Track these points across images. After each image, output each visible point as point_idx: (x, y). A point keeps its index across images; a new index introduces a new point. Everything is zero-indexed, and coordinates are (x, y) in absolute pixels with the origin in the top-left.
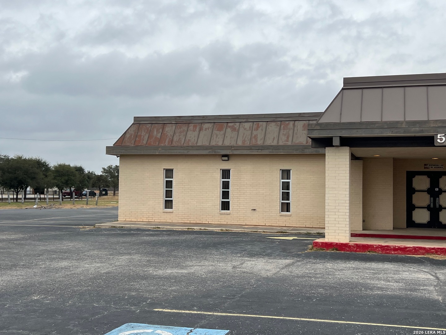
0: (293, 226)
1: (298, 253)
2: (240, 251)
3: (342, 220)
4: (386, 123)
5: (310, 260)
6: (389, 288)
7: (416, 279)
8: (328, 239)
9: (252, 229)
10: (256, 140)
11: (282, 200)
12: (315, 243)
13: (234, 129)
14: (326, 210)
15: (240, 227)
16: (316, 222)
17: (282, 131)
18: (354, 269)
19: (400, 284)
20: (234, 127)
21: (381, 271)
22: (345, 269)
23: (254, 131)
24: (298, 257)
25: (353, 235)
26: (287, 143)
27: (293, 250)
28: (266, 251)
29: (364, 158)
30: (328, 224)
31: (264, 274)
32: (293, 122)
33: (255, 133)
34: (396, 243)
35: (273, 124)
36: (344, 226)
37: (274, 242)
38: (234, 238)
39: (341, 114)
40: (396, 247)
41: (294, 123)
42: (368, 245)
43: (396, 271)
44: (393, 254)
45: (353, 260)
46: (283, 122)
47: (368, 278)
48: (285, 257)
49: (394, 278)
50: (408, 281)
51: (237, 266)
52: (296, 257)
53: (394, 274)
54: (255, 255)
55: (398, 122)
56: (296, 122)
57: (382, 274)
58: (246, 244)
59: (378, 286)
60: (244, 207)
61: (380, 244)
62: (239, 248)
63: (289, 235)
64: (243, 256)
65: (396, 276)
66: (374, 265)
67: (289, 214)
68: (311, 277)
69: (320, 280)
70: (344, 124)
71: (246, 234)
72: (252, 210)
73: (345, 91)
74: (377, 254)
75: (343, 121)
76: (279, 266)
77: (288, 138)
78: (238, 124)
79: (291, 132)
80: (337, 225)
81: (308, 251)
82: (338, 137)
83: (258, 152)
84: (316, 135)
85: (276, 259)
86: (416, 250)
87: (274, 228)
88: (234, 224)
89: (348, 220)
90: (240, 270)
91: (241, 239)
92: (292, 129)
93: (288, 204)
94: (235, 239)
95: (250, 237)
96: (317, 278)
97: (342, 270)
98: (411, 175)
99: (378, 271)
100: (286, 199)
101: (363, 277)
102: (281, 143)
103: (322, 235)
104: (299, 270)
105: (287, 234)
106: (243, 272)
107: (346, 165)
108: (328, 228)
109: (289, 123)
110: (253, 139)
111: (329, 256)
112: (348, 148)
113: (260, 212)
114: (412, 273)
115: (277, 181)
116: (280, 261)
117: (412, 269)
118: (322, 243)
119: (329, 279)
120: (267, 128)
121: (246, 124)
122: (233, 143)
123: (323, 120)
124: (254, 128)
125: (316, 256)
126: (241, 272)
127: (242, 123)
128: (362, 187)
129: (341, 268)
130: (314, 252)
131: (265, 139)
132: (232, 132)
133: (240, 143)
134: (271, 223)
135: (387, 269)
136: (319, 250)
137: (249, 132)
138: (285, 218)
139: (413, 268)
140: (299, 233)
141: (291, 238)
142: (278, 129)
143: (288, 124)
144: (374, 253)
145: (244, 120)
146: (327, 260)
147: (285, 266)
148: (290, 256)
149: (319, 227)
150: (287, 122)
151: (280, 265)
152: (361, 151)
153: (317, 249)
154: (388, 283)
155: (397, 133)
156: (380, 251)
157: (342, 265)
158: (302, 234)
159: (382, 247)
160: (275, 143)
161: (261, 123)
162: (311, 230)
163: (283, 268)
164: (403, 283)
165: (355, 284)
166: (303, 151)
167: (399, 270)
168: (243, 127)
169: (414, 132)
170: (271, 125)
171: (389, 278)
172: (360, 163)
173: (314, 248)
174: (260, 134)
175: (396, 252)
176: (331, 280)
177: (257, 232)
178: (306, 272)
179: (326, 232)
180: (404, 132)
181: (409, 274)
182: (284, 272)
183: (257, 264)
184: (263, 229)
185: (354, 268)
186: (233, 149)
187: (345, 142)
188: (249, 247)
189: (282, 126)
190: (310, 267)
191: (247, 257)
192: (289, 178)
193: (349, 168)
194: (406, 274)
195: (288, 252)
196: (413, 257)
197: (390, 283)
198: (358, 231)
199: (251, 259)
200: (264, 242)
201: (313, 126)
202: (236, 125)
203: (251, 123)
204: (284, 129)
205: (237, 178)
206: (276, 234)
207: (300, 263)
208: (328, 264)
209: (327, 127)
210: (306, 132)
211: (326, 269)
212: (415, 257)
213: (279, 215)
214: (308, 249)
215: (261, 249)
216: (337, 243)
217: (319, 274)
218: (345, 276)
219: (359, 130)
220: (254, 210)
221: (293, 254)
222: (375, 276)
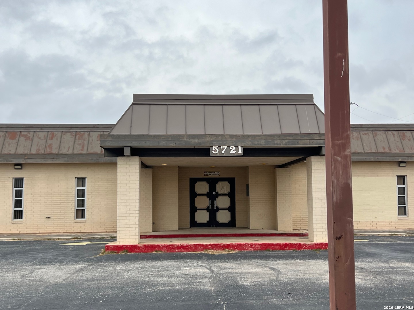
0: (88, 232)
1: (91, 257)
2: (32, 260)
3: (132, 223)
4: (170, 135)
5: (101, 263)
6: (171, 284)
7: (194, 273)
8: (119, 242)
9: (47, 236)
10: (51, 149)
11: (77, 207)
12: (107, 247)
13: (27, 138)
14: (118, 215)
15: (34, 236)
16: (110, 227)
17: (77, 142)
18: (141, 269)
19: (180, 279)
20: (28, 136)
21: (165, 268)
22: (133, 269)
23: (49, 140)
24: (90, 261)
25: (142, 237)
26: (82, 152)
27: (86, 255)
28: (58, 257)
29: (154, 166)
30: (120, 228)
31: (53, 281)
32: (88, 132)
33: (50, 142)
34: (179, 242)
35: (68, 134)
36: (134, 229)
37: (68, 248)
38: (26, 246)
39: (131, 126)
40: (179, 245)
41: (89, 134)
42: (155, 245)
43: (178, 267)
44: (177, 252)
45: (141, 260)
46: (78, 132)
47: (153, 275)
48: (77, 262)
49: (176, 274)
50: (187, 275)
51: (27, 275)
52: (88, 262)
53: (176, 270)
54: (46, 263)
55: (180, 135)
56: (91, 132)
57: (165, 271)
58: (38, 253)
59: (161, 282)
60: (38, 216)
61: (166, 244)
62: (31, 256)
63: (83, 240)
64: (34, 264)
65: (178, 272)
66: (159, 263)
67: (84, 221)
68: (100, 280)
69: (108, 282)
70: (133, 135)
71: (39, 242)
72: (46, 218)
73: (134, 106)
74: (163, 253)
75: (133, 133)
76: (70, 272)
77: (83, 147)
78: (32, 133)
79: (86, 142)
80: (128, 229)
81: (100, 255)
82: (128, 147)
83: (52, 160)
84: (108, 145)
85: (68, 265)
86: (196, 247)
87: (69, 234)
88: (27, 233)
89: (138, 223)
90: (28, 278)
91: (33, 247)
92: (87, 139)
93: (83, 211)
94: (27, 248)
95: (44, 245)
96: (106, 280)
97: (130, 270)
98: (193, 181)
99: (162, 268)
100: (81, 206)
101: (148, 275)
102: (76, 152)
103: (114, 239)
104: (90, 274)
105: (82, 239)
106: (32, 280)
107: (136, 173)
108: (120, 232)
109: (84, 133)
110: (48, 149)
111: (120, 258)
112: (138, 158)
113: (54, 220)
114: (191, 268)
115: (73, 189)
116: (72, 266)
117: (191, 264)
118: (114, 246)
119: (118, 280)
120: (62, 137)
121: (40, 133)
122: (27, 152)
123: (115, 132)
124: (48, 138)
125: (108, 259)
126: (30, 281)
127: (37, 132)
128: (152, 193)
129: (129, 269)
130: (106, 256)
131: (60, 149)
132: (26, 141)
133: (34, 152)
134: (65, 229)
135: (170, 266)
136: (110, 253)
137: (44, 141)
138: (79, 224)
139: (193, 263)
140: (93, 238)
141: (85, 244)
142: (73, 139)
143: (83, 135)
144: (160, 253)
145: (38, 129)
146: (117, 262)
147: (76, 271)
148: (82, 261)
149: (112, 231)
150: (82, 133)
151: (71, 270)
152: (150, 161)
153: (109, 252)
154: (170, 279)
155: (179, 144)
156: (165, 250)
157: (130, 265)
158: (96, 239)
159: (167, 246)
160: (70, 152)
161: (56, 133)
162: (105, 234)
163: (74, 273)
164: (182, 278)
165: (140, 283)
166: (98, 160)
167: (181, 266)
168: (37, 136)
169: (194, 144)
170: (66, 135)
171: (171, 274)
172: (150, 171)
173: (106, 251)
174: (55, 143)
175: (179, 250)
176: (119, 280)
177: (51, 239)
178: (95, 276)
179: (118, 235)
180: (186, 144)
181: (189, 269)
182: (75, 277)
183: (48, 271)
184: (58, 236)
185: (141, 267)
186: (27, 157)
187: (135, 152)
188: (41, 255)
189: (77, 136)
190: (100, 270)
191: (38, 265)
192: (84, 186)
193: (138, 176)
194: (186, 269)
195: (81, 257)
196: (194, 253)
197: (172, 279)
198: (148, 233)
199: (42, 267)
200: (57, 248)
201: (106, 137)
202: (29, 134)
203: (46, 133)
204: (79, 139)
205: (31, 186)
206: (70, 240)
207: (91, 268)
208: (118, 266)
209: (119, 138)
210: (100, 142)
211: (115, 271)
212: (195, 253)
213: (74, 221)
214: (101, 253)
215: (53, 256)
216: (127, 246)
217: (109, 276)
218: (132, 276)
219: (147, 142)
220: (48, 218)
221: (85, 259)
222: (159, 274)
